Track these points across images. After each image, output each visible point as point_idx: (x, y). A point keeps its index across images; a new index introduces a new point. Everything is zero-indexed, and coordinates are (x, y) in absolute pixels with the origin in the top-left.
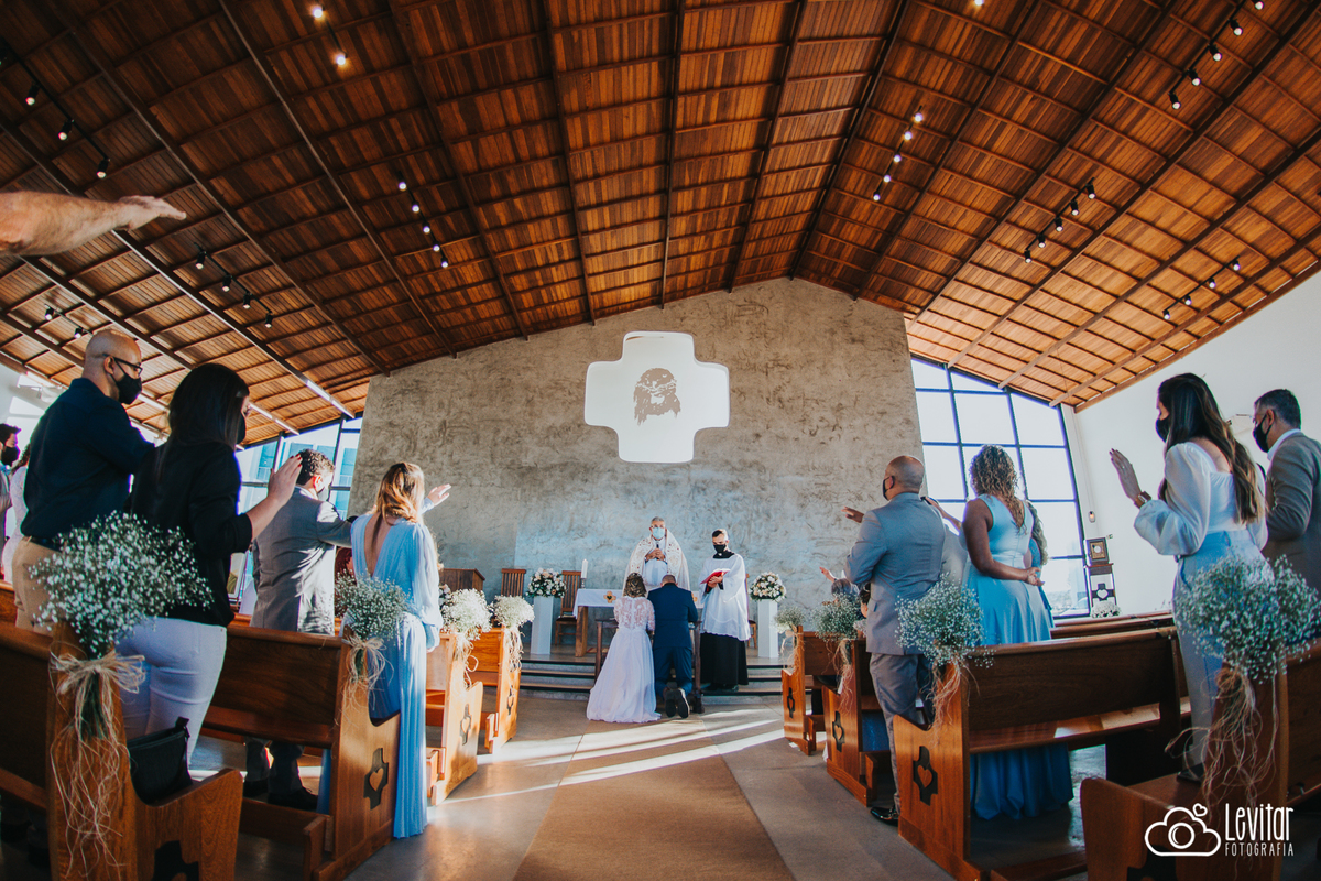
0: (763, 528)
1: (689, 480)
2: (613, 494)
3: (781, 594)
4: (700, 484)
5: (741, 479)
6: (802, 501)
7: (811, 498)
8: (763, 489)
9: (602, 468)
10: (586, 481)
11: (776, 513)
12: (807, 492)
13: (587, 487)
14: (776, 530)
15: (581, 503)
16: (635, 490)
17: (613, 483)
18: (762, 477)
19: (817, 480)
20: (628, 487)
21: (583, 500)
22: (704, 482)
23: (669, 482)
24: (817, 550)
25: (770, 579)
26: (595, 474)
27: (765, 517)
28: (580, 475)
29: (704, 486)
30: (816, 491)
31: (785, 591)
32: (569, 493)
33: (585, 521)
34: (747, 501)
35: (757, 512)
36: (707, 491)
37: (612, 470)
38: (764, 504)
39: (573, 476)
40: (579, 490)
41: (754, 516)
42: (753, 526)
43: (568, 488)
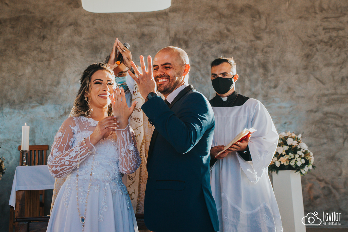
0: (259, 85)
1: (168, 31)
2: (76, 51)
3: (307, 163)
4: (181, 36)
5: (231, 28)
6: (307, 50)
7: (319, 47)
8: (258, 38)
9: (62, 21)
10: (44, 37)
11: (275, 66)
12: (313, 40)
13: (45, 45)
14: (275, 87)
15: (39, 64)
16: (103, 46)
17: (77, 39)
18: (256, 24)
19: (326, 24)
20: (95, 42)
21: (41, 61)
22: (185, 33)
23: (143, 35)
24: (327, 109)
25: (290, 141)
26: (55, 30)
27: (261, 71)
28: (36, 31)
29: (186, 38)
30: (324, 37)
31: (312, 159)
32: (23, 53)
33: (44, 85)
34: (239, 53)
35: (252, 67)
36: (190, 44)
37: (75, 24)
38: (260, 56)
39: (27, 32)
40: (36, 49)
41: (248, 70)
42: (247, 83)
43: (23, 46)
